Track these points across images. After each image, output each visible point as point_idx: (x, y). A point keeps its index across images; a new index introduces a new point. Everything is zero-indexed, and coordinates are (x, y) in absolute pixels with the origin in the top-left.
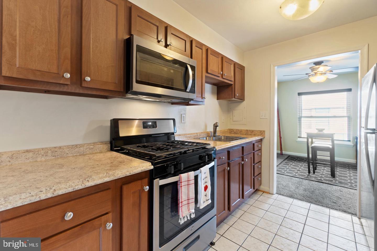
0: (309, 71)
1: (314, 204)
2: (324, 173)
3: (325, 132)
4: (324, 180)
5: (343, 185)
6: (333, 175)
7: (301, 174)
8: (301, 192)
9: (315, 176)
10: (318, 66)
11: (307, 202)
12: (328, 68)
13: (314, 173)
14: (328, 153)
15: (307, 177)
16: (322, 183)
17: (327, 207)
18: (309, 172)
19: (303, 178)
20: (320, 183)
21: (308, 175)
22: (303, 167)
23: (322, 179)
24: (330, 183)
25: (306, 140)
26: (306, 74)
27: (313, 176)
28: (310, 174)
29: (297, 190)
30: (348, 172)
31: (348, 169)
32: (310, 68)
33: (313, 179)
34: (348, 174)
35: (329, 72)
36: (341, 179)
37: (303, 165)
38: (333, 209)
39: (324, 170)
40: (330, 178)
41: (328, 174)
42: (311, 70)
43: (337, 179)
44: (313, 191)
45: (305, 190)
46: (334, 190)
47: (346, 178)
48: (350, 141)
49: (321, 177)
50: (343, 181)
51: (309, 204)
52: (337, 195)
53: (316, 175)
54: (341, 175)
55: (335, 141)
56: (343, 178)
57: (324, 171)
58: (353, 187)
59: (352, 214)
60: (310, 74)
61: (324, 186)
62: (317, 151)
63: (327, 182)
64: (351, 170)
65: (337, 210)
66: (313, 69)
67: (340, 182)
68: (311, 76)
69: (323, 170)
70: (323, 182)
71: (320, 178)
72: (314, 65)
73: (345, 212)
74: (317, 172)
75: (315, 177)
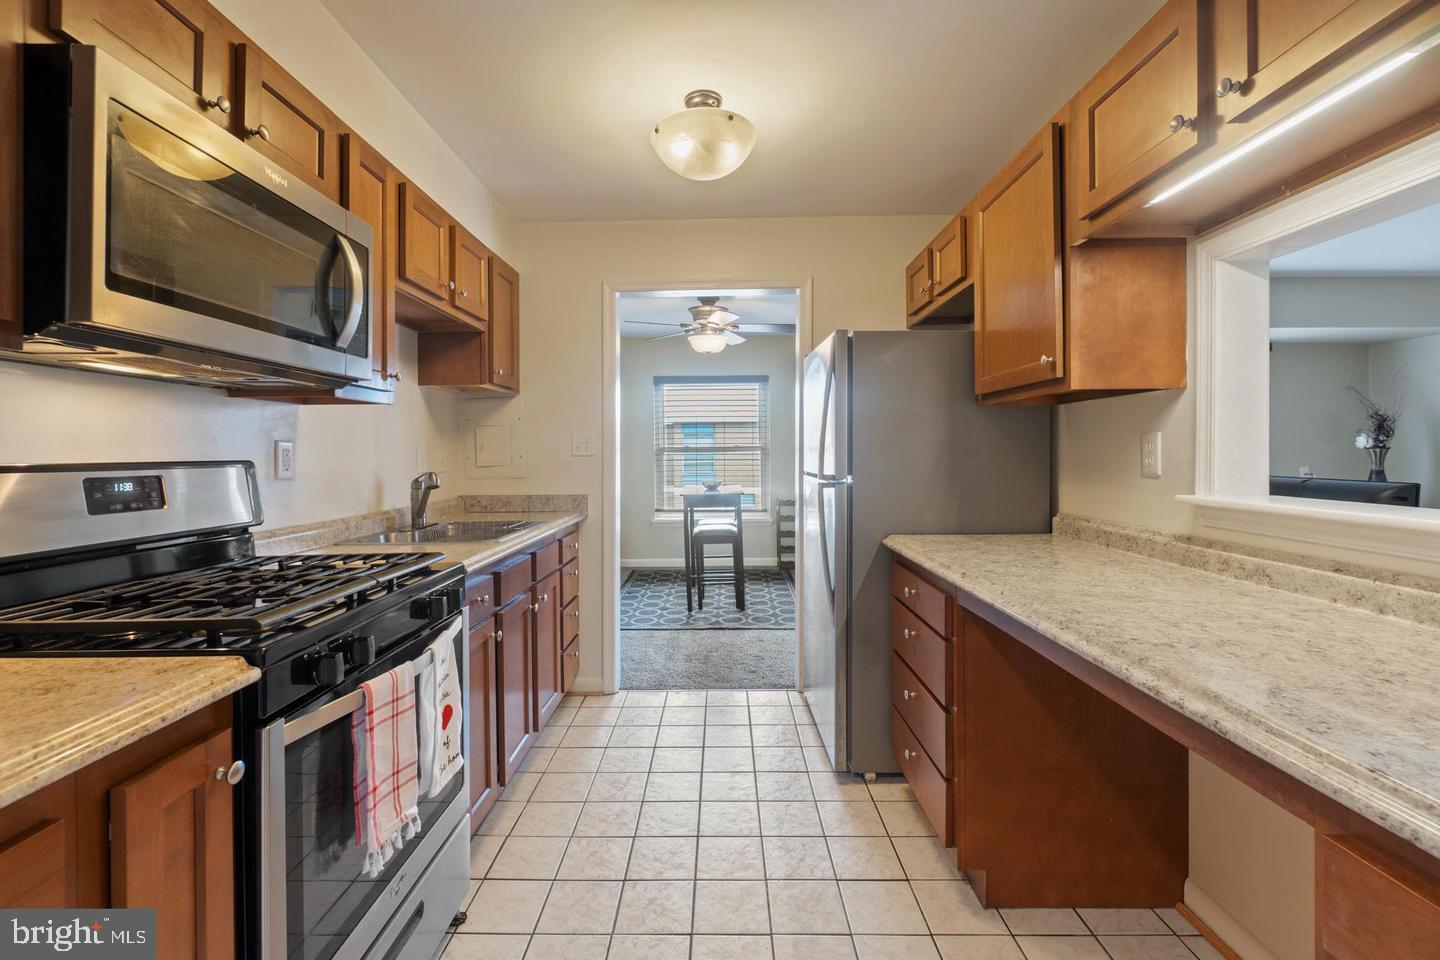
0: (688, 318)
1: (715, 688)
2: (721, 604)
3: (722, 490)
4: (725, 621)
5: (762, 625)
6: (741, 604)
7: (671, 616)
8: (682, 666)
9: (703, 615)
10: (708, 308)
11: (700, 688)
12: (733, 318)
13: (701, 607)
14: (729, 548)
15: (687, 623)
16: (721, 632)
17: (740, 687)
18: (690, 609)
19: (679, 627)
20: (717, 631)
21: (689, 617)
22: (672, 598)
23: (720, 619)
24: (737, 625)
25: (680, 517)
26: (682, 325)
27: (700, 616)
28: (693, 613)
29: (670, 665)
30: (767, 590)
31: (765, 584)
32: (690, 309)
33: (701, 624)
34: (768, 596)
35: (730, 328)
36: (756, 611)
37: (673, 591)
38: (752, 687)
39: (719, 595)
40: (734, 612)
41: (730, 604)
42: (694, 315)
43: (749, 611)
44: (706, 657)
45: (689, 659)
46: (746, 641)
47: (764, 607)
48: (765, 511)
49: (717, 615)
50: (761, 615)
51: (703, 693)
52: (754, 651)
53: (706, 613)
54: (756, 600)
55: (743, 514)
56: (759, 607)
57: (720, 597)
58: (781, 624)
59: (788, 687)
60: (691, 328)
61: (726, 637)
62: (705, 546)
63: (731, 625)
64: (771, 584)
65: (760, 688)
66: (697, 314)
67: (756, 619)
68: (692, 332)
69: (717, 595)
70: (723, 626)
71: (714, 620)
72: (699, 304)
73: (774, 686)
74: (708, 605)
75: (705, 618)
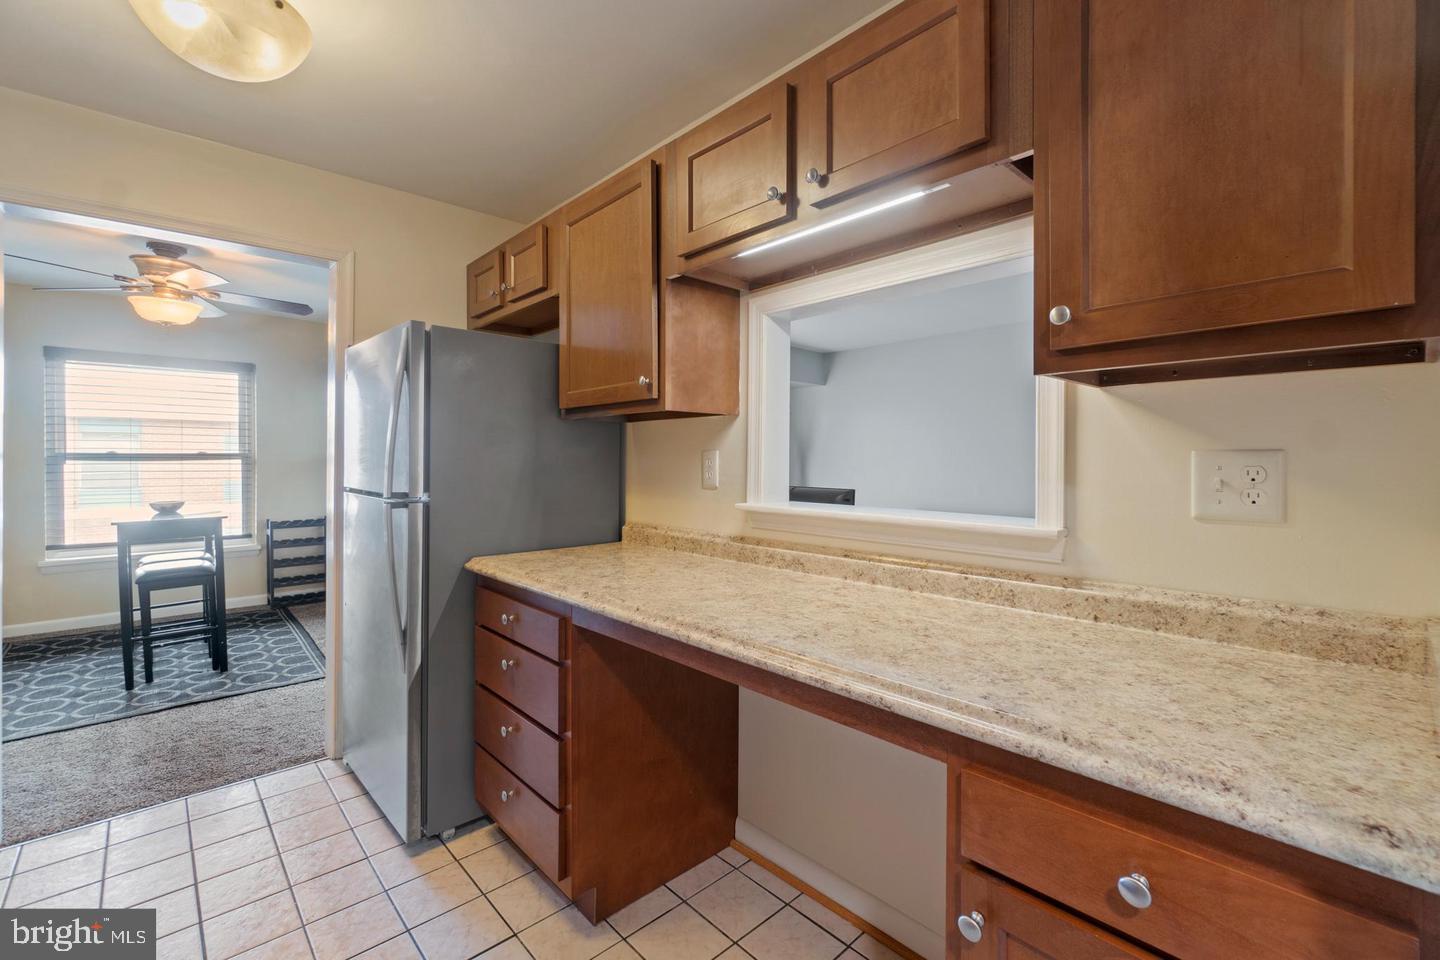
0: (131, 269)
1: (198, 790)
2: (186, 669)
4: (197, 691)
5: (259, 685)
6: (220, 662)
7: (92, 704)
8: (129, 775)
9: (156, 691)
10: (167, 261)
11: (171, 798)
12: (214, 281)
13: (149, 678)
14: (197, 591)
15: (128, 707)
16: (193, 707)
17: (243, 778)
18: (130, 685)
19: (113, 716)
20: (186, 709)
21: (130, 698)
22: (99, 675)
23: (189, 691)
24: (218, 693)
26: (117, 277)
27: (147, 693)
28: (136, 690)
29: (108, 779)
30: (258, 637)
31: (254, 631)
32: (132, 257)
33: (156, 704)
34: (262, 646)
35: (206, 295)
36: (245, 668)
37: (90, 665)
38: (261, 773)
39: (180, 657)
40: (211, 676)
41: (201, 666)
42: (138, 266)
43: (235, 671)
44: (174, 750)
45: (141, 759)
46: (239, 713)
47: (258, 661)
48: (249, 536)
49: (183, 686)
50: (255, 672)
51: (178, 805)
52: (253, 723)
53: (159, 686)
54: (242, 654)
55: (224, 542)
56: (250, 662)
57: (185, 662)
58: (287, 678)
59: (316, 757)
60: (134, 283)
61: (203, 714)
62: (152, 593)
63: (209, 694)
64: (262, 629)
65: (275, 769)
66: (144, 268)
67: (249, 680)
68: (135, 290)
69: (174, 657)
70: (195, 699)
71: (178, 693)
72: (149, 252)
73: (297, 761)
74: (161, 674)
75: (159, 694)
